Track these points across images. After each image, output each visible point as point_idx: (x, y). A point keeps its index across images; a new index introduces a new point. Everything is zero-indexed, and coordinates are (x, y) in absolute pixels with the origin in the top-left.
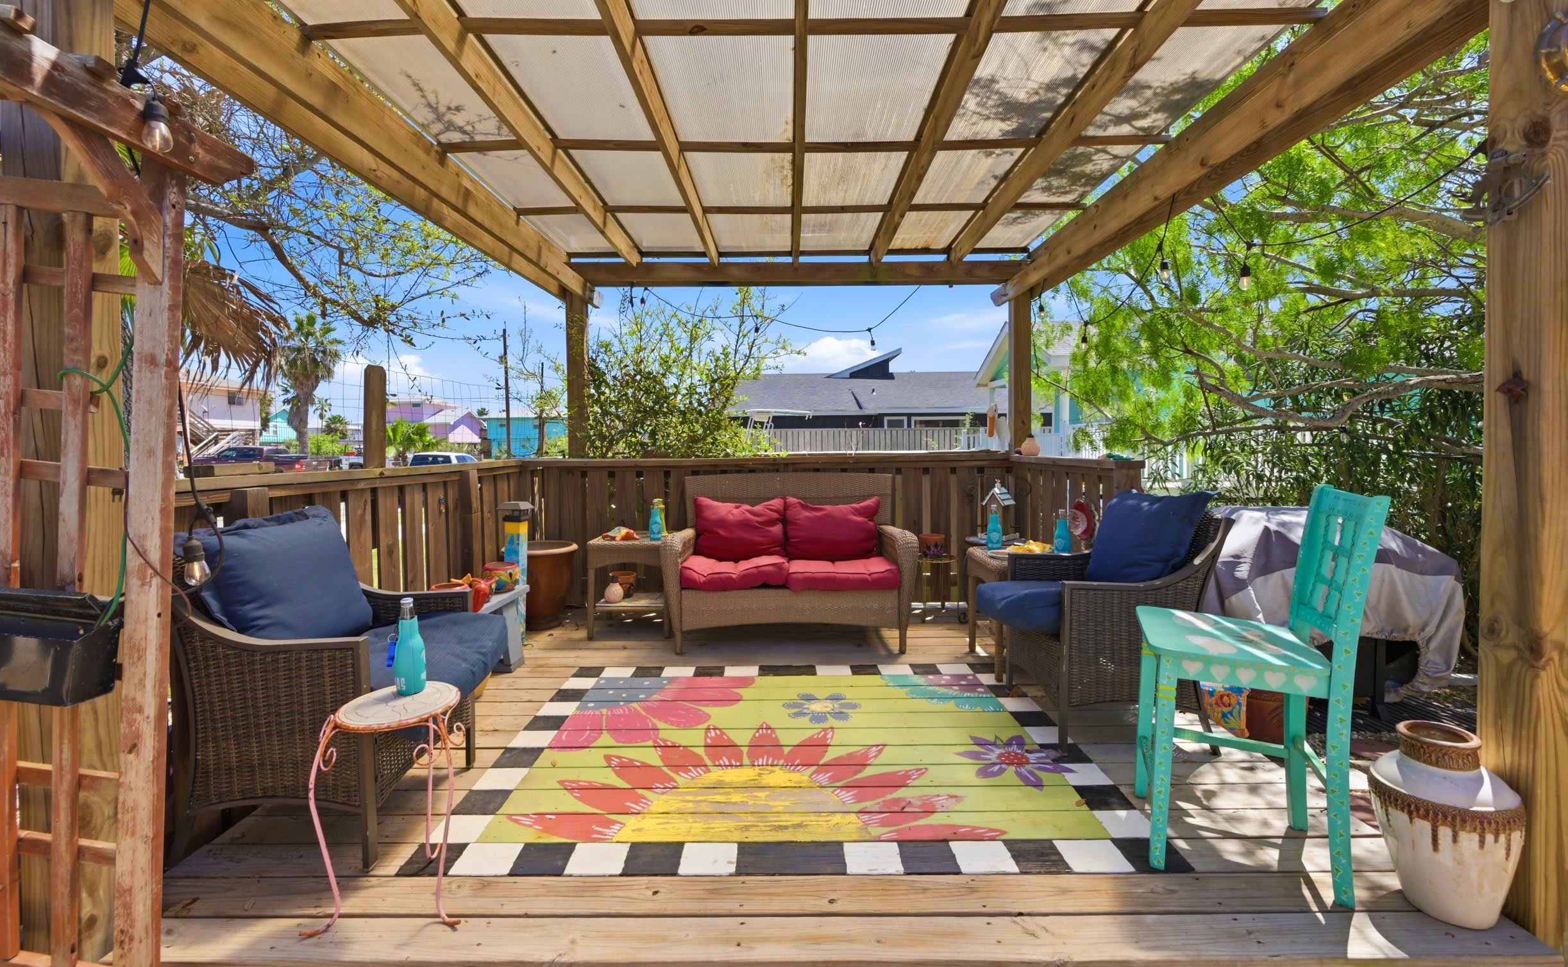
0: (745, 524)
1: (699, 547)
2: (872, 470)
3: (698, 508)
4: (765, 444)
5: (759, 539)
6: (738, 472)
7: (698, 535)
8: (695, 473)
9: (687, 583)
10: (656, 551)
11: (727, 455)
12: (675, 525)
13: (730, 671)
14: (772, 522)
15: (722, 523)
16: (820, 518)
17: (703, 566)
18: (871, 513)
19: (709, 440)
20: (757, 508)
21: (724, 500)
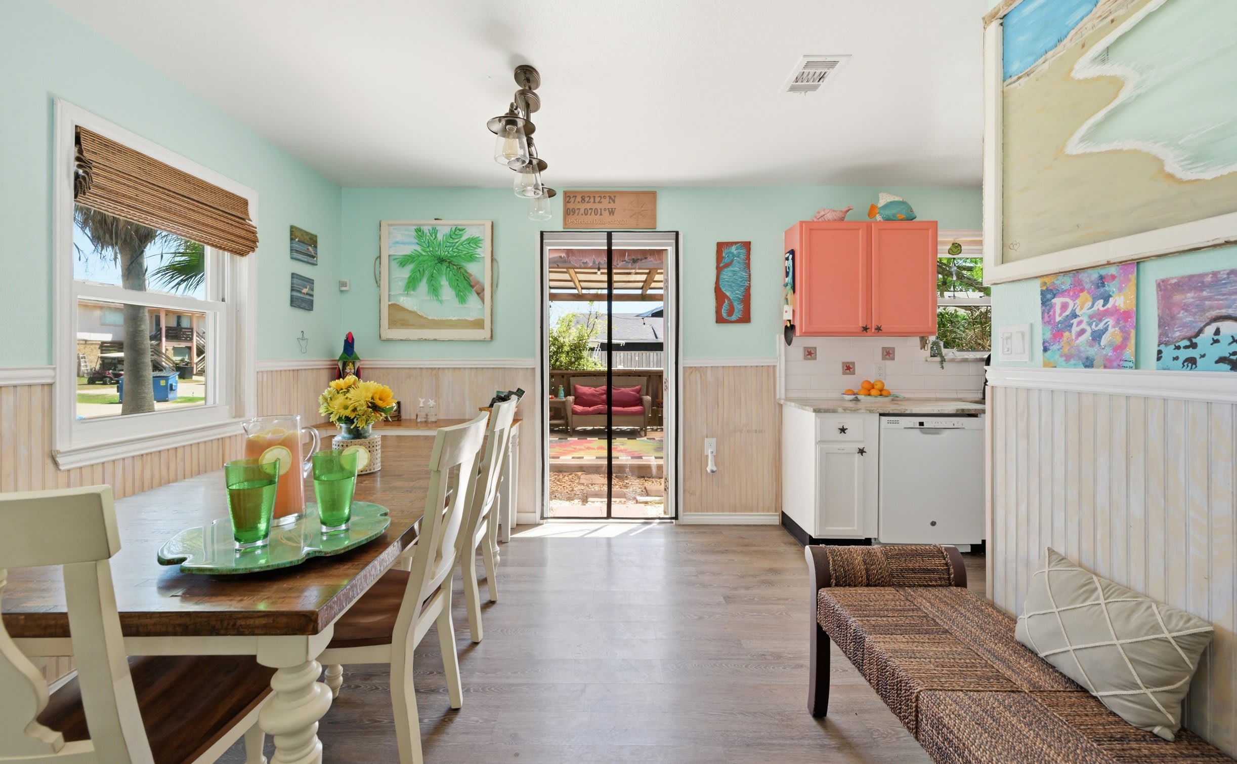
0: (593, 395)
1: (576, 402)
2: (640, 376)
3: (575, 389)
4: (599, 365)
5: (598, 400)
6: (590, 376)
7: (576, 399)
8: (574, 376)
9: (574, 413)
10: (564, 403)
11: (584, 369)
12: (567, 394)
13: (588, 439)
14: (602, 394)
15: (584, 394)
16: (619, 393)
17: (579, 408)
18: (638, 391)
19: (576, 363)
20: (597, 389)
21: (585, 386)
